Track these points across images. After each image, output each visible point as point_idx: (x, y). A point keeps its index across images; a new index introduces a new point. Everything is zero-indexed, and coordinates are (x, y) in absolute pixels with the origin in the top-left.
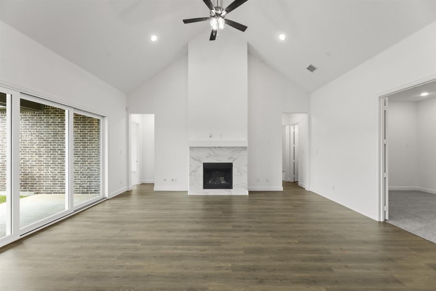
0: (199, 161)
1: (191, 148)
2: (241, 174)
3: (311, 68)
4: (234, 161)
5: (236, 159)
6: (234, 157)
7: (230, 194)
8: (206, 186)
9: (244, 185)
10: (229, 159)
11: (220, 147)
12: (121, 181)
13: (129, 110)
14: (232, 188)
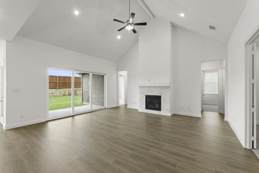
0: (144, 94)
1: (140, 87)
2: (166, 103)
3: (212, 28)
4: (162, 95)
5: (163, 94)
6: (162, 93)
7: (160, 114)
8: (147, 108)
9: (167, 109)
10: (159, 93)
11: (154, 87)
12: (114, 102)
13: (118, 70)
14: (161, 111)
